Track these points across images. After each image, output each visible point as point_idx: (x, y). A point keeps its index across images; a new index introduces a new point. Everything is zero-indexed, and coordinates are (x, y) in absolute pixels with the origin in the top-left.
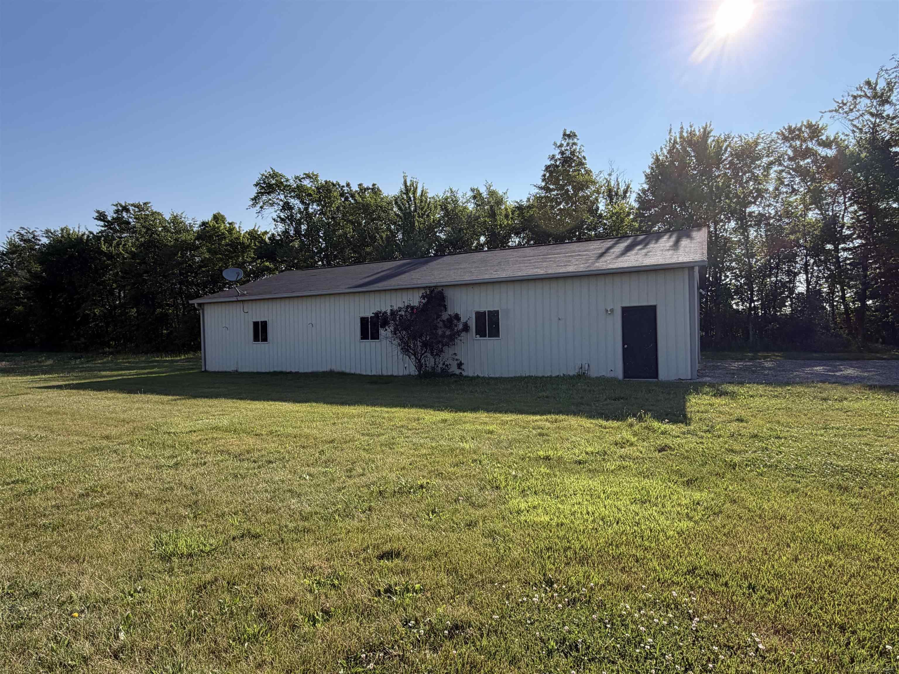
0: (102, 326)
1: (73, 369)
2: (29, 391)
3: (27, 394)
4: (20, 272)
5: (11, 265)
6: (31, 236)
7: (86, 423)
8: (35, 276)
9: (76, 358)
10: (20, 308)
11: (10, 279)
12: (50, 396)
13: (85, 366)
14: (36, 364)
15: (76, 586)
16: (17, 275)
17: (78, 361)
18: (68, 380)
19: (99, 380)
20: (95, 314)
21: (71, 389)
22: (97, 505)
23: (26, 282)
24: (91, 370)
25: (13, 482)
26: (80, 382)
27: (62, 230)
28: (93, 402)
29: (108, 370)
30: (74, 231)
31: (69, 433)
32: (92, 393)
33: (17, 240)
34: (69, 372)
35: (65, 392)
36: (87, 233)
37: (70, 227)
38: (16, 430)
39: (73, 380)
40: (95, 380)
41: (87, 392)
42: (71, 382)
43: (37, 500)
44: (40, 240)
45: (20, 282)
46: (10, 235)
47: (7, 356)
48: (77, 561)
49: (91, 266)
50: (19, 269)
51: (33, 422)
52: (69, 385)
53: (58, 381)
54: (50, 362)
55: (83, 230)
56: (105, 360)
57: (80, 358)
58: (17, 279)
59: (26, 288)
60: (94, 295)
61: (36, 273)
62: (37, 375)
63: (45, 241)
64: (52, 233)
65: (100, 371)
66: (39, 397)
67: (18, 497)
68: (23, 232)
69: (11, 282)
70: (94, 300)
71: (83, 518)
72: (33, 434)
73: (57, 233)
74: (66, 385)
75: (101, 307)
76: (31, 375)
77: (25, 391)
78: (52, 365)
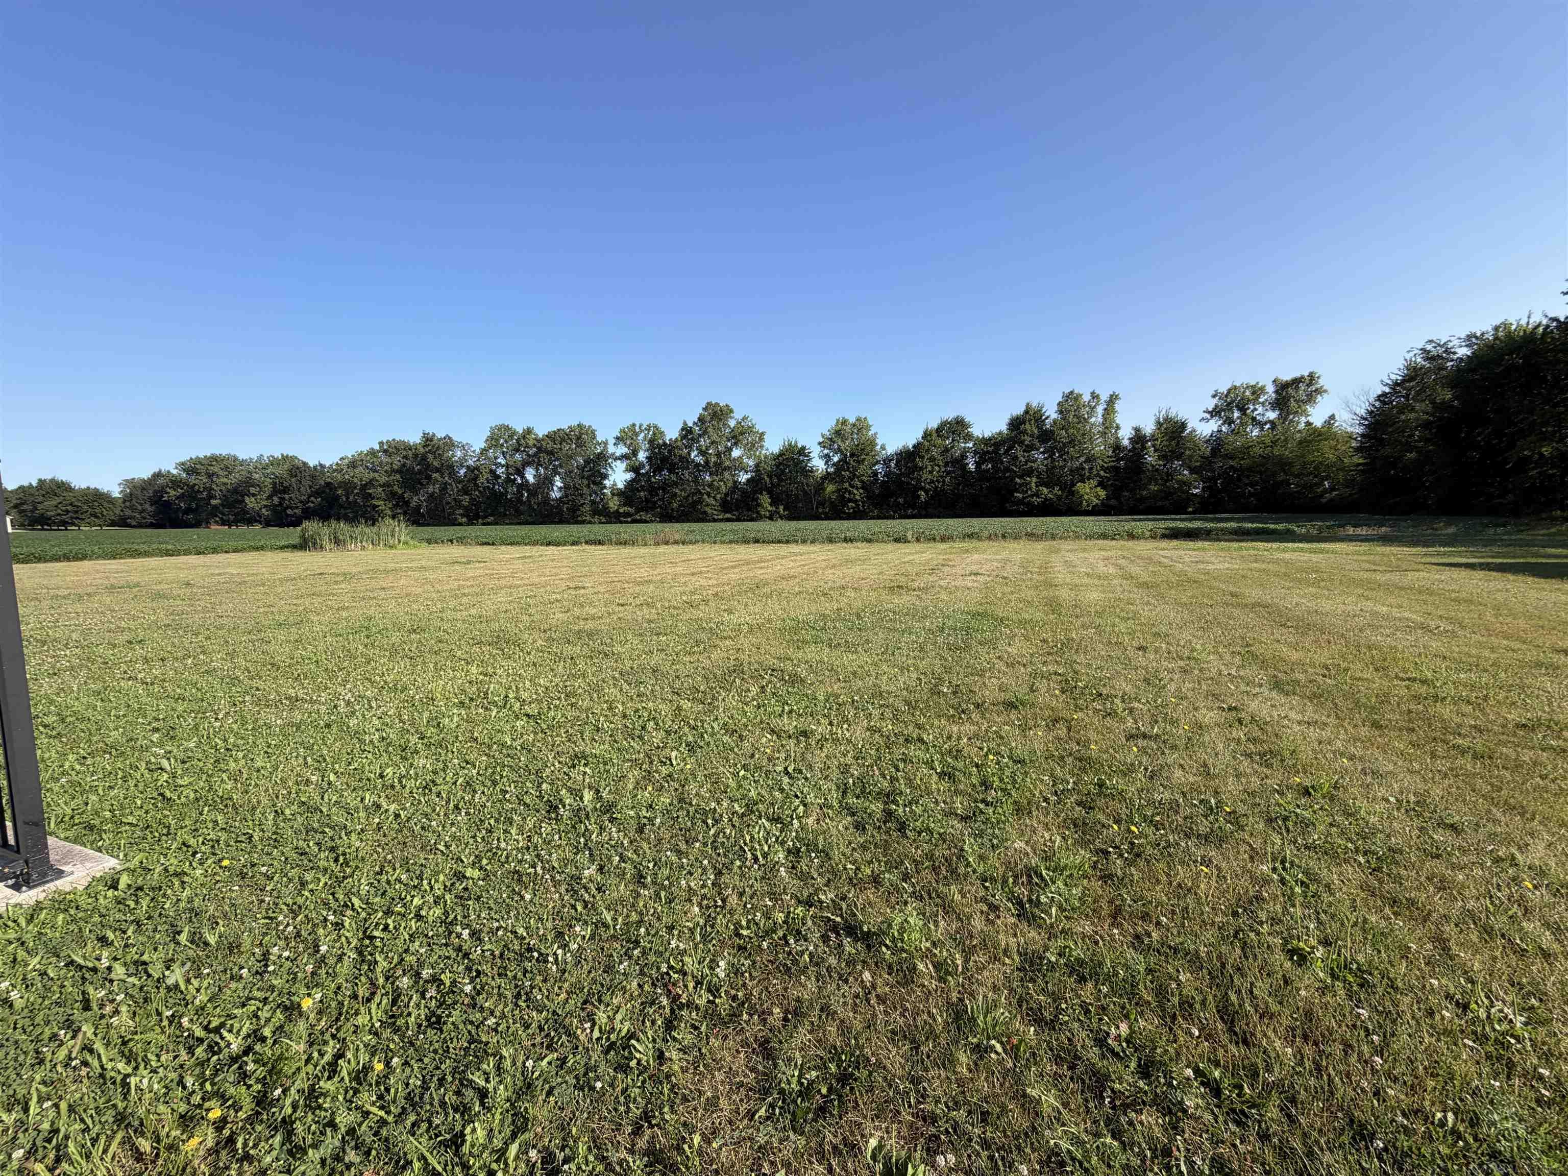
0: (1554, 475)
1: (1488, 543)
2: (1421, 567)
3: (1418, 571)
4: (1418, 406)
5: (1407, 397)
6: (1441, 350)
7: (1522, 623)
8: (1444, 406)
9: (1497, 525)
10: (1412, 455)
11: (1403, 417)
12: (1455, 576)
13: (1513, 537)
14: (1429, 532)
15: (1523, 848)
16: (1413, 409)
17: (1500, 530)
18: (1483, 557)
19: (1544, 561)
20: (1542, 455)
21: (1489, 570)
22: (1552, 748)
23: (1426, 417)
24: (1529, 544)
25: (1409, 679)
26: (1505, 561)
27: (1496, 328)
28: (1533, 594)
29: (1562, 547)
30: (1518, 325)
31: (1489, 632)
32: (1530, 579)
33: (1419, 360)
34: (1486, 546)
35: (1480, 574)
36: (1545, 322)
37: (1513, 320)
38: (1406, 615)
39: (1493, 557)
40: (1533, 560)
41: (1521, 578)
42: (1490, 560)
43: (1446, 711)
44: (1454, 353)
45: (1417, 419)
46: (1408, 356)
47: (1389, 520)
48: (1522, 815)
49: (1545, 376)
50: (1418, 401)
51: (1430, 609)
52: (1488, 564)
53: (1465, 556)
54: (1451, 530)
55: (1536, 318)
56: (1553, 530)
57: (1504, 526)
58: (1412, 416)
59: (1426, 425)
60: (1546, 424)
61: (1443, 402)
62: (1432, 546)
63: (1463, 352)
64: (1477, 338)
65: (1543, 547)
66: (1438, 576)
67: (1416, 698)
68: (1429, 347)
69: (1403, 421)
70: (1542, 433)
71: (1526, 759)
72: (1433, 625)
73: (1486, 336)
74: (1481, 564)
75: (1557, 443)
76: (1424, 546)
77: (1416, 567)
78: (1455, 535)
